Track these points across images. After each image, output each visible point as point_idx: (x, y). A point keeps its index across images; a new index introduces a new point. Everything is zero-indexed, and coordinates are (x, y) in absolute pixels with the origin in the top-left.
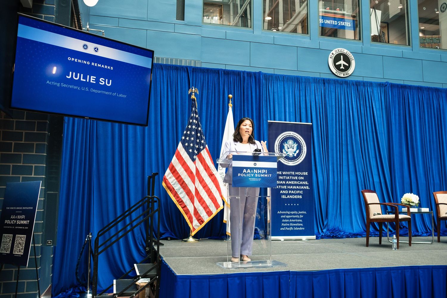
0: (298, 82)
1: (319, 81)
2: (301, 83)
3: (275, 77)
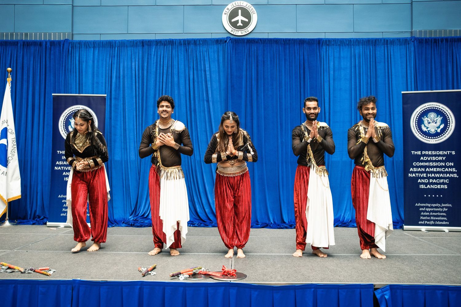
0: (111, 47)
1: (136, 43)
2: (114, 48)
3: (83, 43)
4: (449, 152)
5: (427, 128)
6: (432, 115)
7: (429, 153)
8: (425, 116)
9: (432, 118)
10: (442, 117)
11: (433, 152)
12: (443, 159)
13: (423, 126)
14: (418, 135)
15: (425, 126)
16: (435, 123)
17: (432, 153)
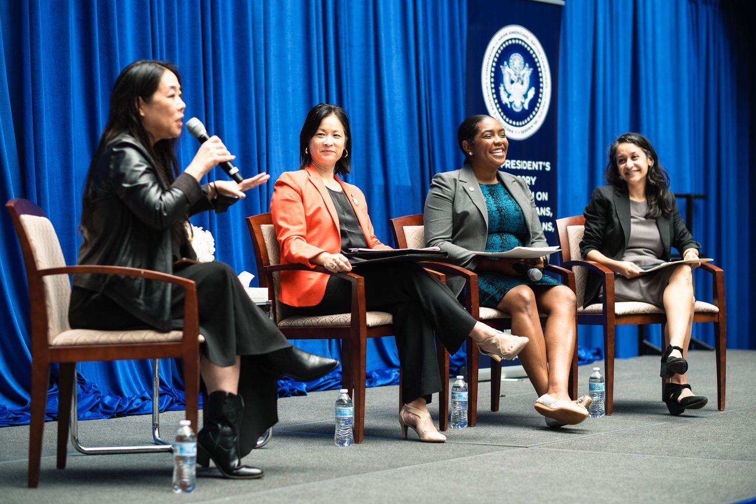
4: (541, 163)
5: (508, 97)
6: (517, 60)
7: (510, 166)
8: (505, 63)
9: (516, 68)
10: (532, 69)
11: (518, 164)
12: (531, 182)
13: (502, 88)
14: (495, 113)
15: (505, 90)
16: (520, 82)
17: (516, 165)
